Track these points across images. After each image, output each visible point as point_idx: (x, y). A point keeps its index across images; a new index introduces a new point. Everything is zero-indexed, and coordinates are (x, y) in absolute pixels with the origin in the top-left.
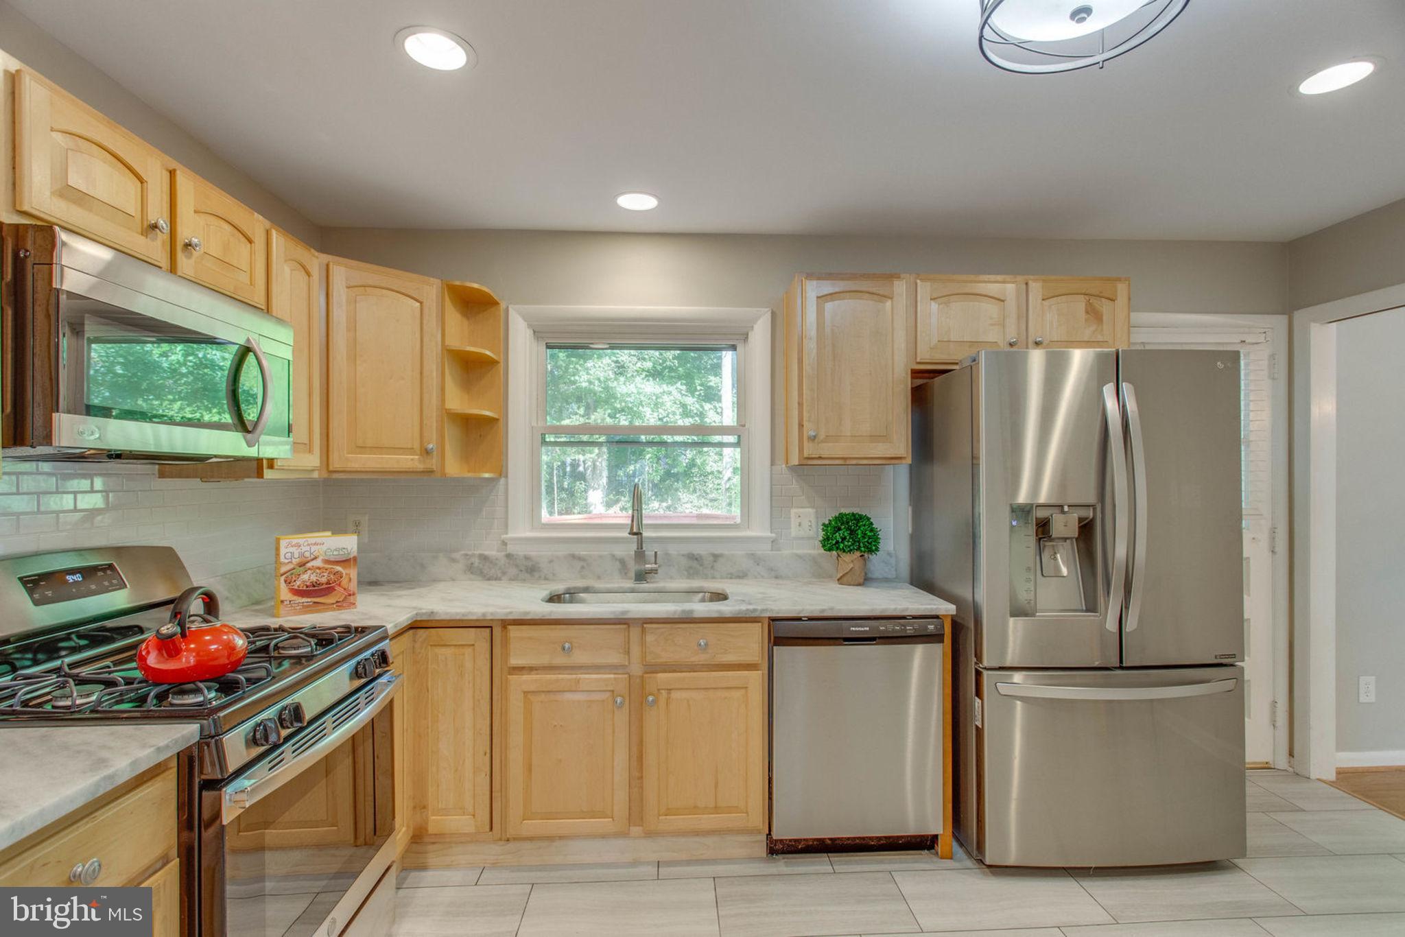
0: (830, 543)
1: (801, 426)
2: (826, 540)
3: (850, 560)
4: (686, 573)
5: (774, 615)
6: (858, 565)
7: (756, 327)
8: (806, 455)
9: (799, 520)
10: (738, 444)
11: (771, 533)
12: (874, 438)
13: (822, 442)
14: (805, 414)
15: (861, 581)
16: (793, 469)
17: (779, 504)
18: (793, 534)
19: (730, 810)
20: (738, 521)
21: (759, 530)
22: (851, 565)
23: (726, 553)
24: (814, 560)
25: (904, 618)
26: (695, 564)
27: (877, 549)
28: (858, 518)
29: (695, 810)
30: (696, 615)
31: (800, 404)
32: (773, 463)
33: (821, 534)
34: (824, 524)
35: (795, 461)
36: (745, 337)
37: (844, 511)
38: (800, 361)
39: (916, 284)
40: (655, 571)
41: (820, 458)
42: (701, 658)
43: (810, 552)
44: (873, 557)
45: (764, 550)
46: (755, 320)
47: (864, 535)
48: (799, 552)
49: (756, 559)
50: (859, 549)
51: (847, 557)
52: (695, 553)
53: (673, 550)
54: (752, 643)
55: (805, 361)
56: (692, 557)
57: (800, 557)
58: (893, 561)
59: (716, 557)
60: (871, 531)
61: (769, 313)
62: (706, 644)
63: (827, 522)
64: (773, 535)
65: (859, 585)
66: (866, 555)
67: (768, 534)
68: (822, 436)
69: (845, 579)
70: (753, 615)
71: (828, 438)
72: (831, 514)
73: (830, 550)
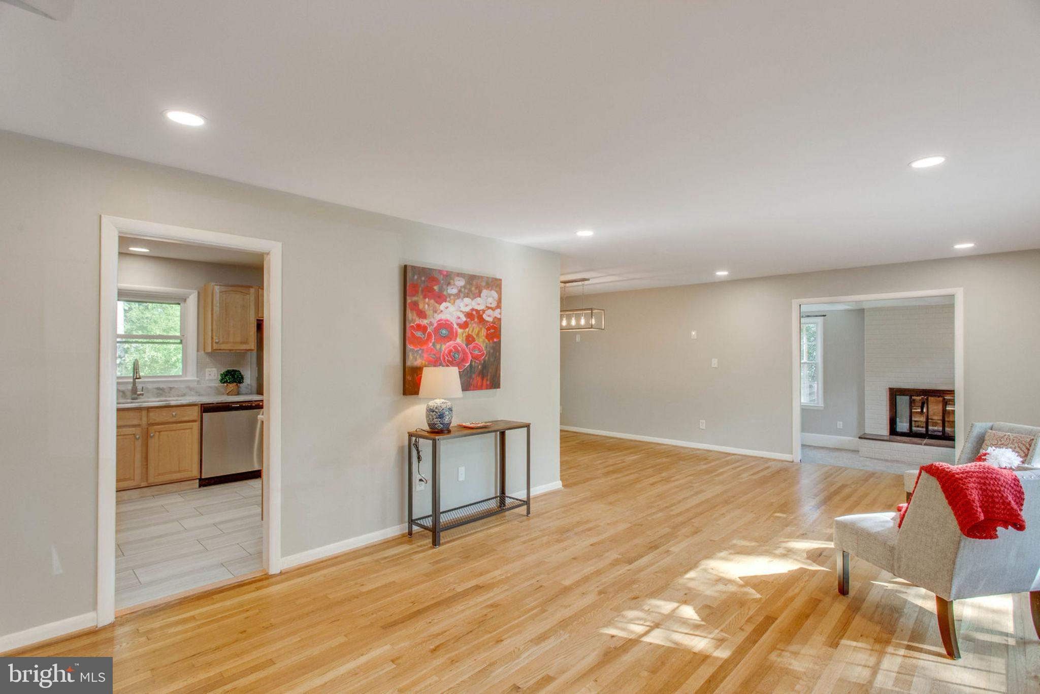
0: (223, 380)
1: (212, 338)
2: (221, 381)
3: (232, 386)
4: (156, 396)
5: (202, 403)
6: (235, 388)
7: (190, 297)
8: (214, 348)
9: (209, 373)
10: (181, 343)
11: (197, 377)
12: (242, 343)
13: (221, 344)
14: (214, 334)
15: (236, 393)
16: (208, 354)
17: (200, 367)
18: (207, 378)
19: (185, 471)
20: (181, 374)
21: (191, 377)
22: (232, 388)
23: (176, 386)
24: (217, 388)
25: (252, 401)
26: (161, 392)
27: (243, 382)
28: (235, 371)
29: (170, 472)
30: (172, 404)
31: (212, 330)
32: (198, 351)
33: (220, 378)
34: (221, 374)
35: (209, 350)
36: (185, 300)
37: (229, 369)
38: (212, 314)
39: (259, 291)
40: (142, 395)
41: (220, 350)
42: (174, 419)
43: (215, 385)
44: (241, 385)
45: (194, 385)
46: (190, 295)
47: (238, 377)
48: (210, 385)
49: (191, 389)
50: (235, 382)
51: (231, 385)
52: (161, 387)
53: (150, 386)
54: (195, 413)
55: (214, 315)
56: (159, 389)
57: (210, 387)
58: (250, 387)
59: (171, 388)
60: (241, 375)
61: (197, 293)
62: (176, 414)
63: (222, 373)
64: (198, 379)
65: (237, 395)
66: (238, 384)
67: (196, 379)
68: (221, 342)
69: (230, 393)
70: (195, 403)
71: (223, 343)
72: (223, 370)
73: (224, 383)
